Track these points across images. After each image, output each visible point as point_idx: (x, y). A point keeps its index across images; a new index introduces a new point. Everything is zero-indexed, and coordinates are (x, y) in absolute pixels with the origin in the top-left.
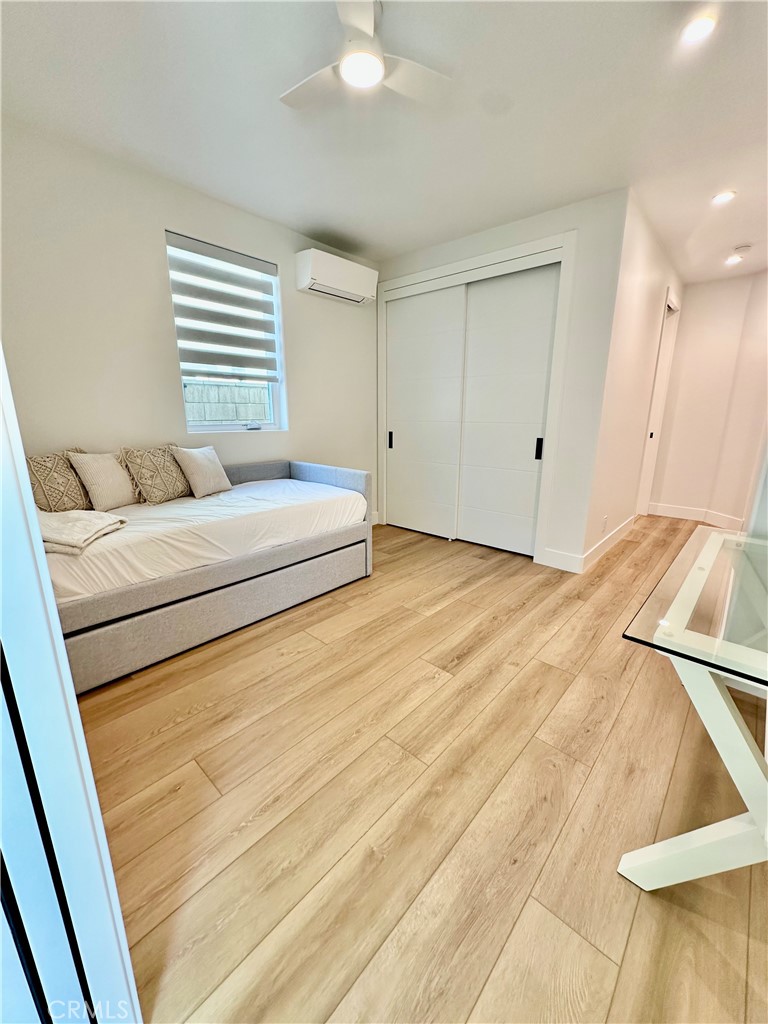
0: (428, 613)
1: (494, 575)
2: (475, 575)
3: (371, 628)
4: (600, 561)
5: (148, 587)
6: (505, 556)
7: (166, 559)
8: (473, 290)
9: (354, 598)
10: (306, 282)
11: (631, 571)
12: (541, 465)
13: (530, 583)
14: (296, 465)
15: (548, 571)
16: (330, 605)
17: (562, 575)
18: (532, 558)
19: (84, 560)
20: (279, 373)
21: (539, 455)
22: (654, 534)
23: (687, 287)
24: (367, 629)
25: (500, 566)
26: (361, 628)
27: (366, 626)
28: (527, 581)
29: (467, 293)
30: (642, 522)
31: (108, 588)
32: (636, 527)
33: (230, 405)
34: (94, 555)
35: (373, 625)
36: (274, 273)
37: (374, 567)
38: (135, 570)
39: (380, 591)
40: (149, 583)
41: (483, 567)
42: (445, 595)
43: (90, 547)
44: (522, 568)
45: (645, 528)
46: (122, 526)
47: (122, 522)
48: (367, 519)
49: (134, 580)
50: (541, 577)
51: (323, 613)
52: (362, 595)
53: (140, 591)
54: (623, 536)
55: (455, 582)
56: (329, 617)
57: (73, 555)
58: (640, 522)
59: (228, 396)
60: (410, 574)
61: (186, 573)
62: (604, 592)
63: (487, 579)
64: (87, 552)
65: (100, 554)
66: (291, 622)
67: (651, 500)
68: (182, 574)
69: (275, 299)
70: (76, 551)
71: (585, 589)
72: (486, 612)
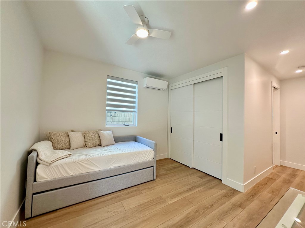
0: (170, 202)
1: (203, 187)
2: (195, 186)
3: (145, 206)
4: (254, 187)
5: (69, 178)
6: (211, 178)
7: (78, 168)
8: (196, 85)
9: (145, 189)
10: (145, 86)
11: (270, 195)
12: (222, 143)
13: (218, 194)
14: (138, 137)
15: (228, 188)
16: (135, 191)
17: (234, 192)
18: (222, 180)
19: (51, 167)
20: (136, 110)
21: (221, 140)
22: (283, 176)
23: (282, 81)
24: (143, 206)
25: (207, 183)
26: (141, 205)
27: (143, 204)
28: (217, 193)
29: (194, 87)
30: (278, 169)
31: (56, 177)
32: (274, 171)
33: (128, 118)
34: (55, 166)
35: (147, 204)
36: (137, 84)
37: (157, 176)
38: (67, 172)
39: (156, 187)
40: (70, 177)
41: (199, 182)
42: (180, 194)
43: (54, 163)
44: (216, 185)
45: (279, 172)
46: (70, 156)
47: (70, 155)
48: (154, 158)
49: (65, 175)
50: (224, 191)
51: (132, 194)
52: (148, 188)
53: (67, 179)
54: (266, 175)
55: (185, 188)
56: (132, 197)
57: (47, 165)
58: (276, 168)
59: (127, 115)
60: (170, 181)
61: (84, 174)
62: (254, 205)
63: (200, 188)
64: (52, 165)
65: (56, 166)
66: (119, 196)
67: (281, 159)
68: (82, 174)
69: (137, 90)
70: (48, 164)
71: (244, 202)
72: (194, 207)
